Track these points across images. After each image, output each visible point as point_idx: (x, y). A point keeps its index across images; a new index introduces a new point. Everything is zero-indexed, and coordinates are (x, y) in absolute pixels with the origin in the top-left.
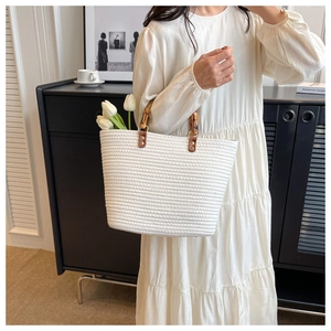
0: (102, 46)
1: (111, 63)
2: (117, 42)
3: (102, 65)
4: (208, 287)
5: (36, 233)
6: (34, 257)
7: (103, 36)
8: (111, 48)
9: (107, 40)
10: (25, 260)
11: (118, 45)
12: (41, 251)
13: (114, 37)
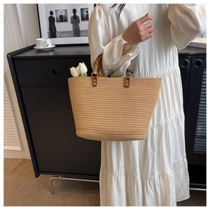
0: (52, 20)
1: (59, 32)
2: (61, 17)
3: (53, 34)
4: (149, 175)
5: (19, 149)
6: (20, 164)
7: (51, 13)
8: (58, 21)
9: (54, 16)
10: (14, 167)
11: (63, 19)
12: (24, 160)
13: (59, 14)
